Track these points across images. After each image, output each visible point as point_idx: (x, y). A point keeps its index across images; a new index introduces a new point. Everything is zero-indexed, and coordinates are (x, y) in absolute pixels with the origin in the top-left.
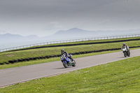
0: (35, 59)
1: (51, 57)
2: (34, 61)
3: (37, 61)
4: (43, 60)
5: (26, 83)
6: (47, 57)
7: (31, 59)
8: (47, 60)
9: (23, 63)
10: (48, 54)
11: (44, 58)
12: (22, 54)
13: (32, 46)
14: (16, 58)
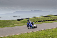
0: (48, 21)
1: (55, 20)
2: (48, 22)
3: (49, 22)
4: (52, 21)
5: (45, 30)
6: (54, 20)
7: (47, 21)
8: (53, 21)
9: (44, 22)
10: (54, 19)
11: (52, 20)
12: (43, 19)
13: (47, 15)
14: (41, 20)
